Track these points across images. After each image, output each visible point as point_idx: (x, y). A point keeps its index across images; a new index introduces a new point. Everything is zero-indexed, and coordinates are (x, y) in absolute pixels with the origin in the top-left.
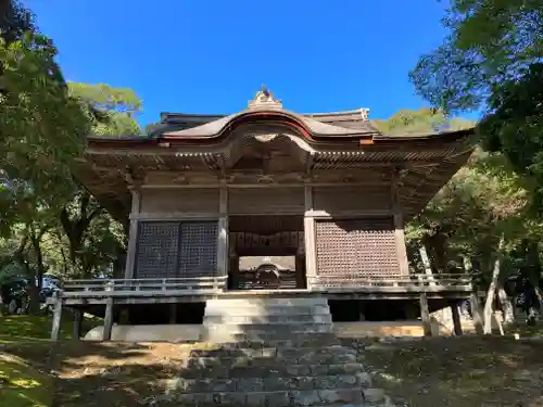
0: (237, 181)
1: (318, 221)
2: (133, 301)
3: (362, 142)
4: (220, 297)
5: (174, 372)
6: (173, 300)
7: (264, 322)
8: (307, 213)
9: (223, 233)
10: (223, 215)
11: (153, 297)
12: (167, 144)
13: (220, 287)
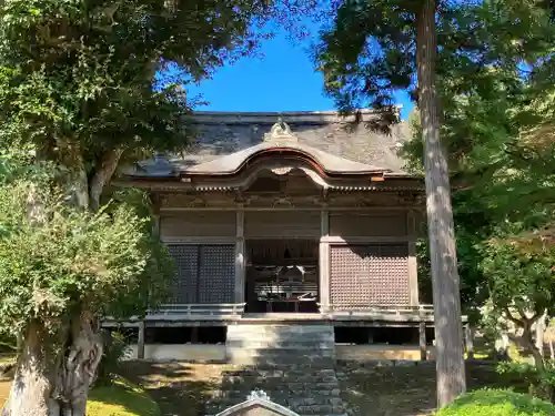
0: (253, 204)
1: (333, 246)
2: (162, 325)
3: (373, 179)
4: (240, 323)
5: (214, 386)
6: (197, 325)
7: (278, 347)
8: (323, 239)
9: (240, 258)
10: (240, 239)
11: (180, 321)
12: (189, 180)
13: (238, 313)
